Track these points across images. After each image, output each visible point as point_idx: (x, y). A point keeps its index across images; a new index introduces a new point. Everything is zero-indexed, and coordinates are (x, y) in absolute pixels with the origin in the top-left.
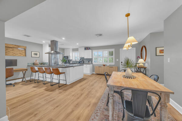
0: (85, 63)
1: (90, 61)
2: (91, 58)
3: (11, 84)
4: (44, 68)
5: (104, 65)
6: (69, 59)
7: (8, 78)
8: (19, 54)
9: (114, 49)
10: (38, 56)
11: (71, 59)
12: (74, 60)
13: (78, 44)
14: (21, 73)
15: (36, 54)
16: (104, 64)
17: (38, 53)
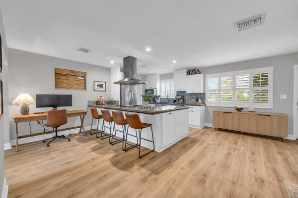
0: (187, 102)
1: (199, 98)
2: (202, 92)
3: (63, 137)
4: (111, 111)
5: (239, 110)
6: (155, 94)
7: (61, 126)
8: (76, 86)
9: (272, 68)
10: (104, 89)
11: (158, 94)
12: (163, 96)
13: (175, 62)
14: (78, 118)
15: (101, 86)
16: (239, 107)
17: (104, 84)
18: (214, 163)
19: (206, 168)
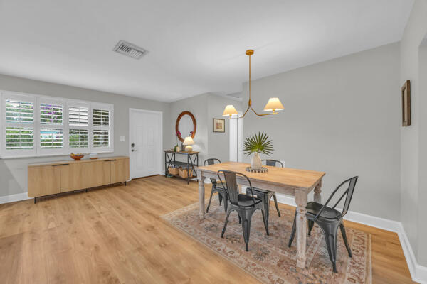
5: (77, 158)
18: (97, 248)
19: (94, 264)
